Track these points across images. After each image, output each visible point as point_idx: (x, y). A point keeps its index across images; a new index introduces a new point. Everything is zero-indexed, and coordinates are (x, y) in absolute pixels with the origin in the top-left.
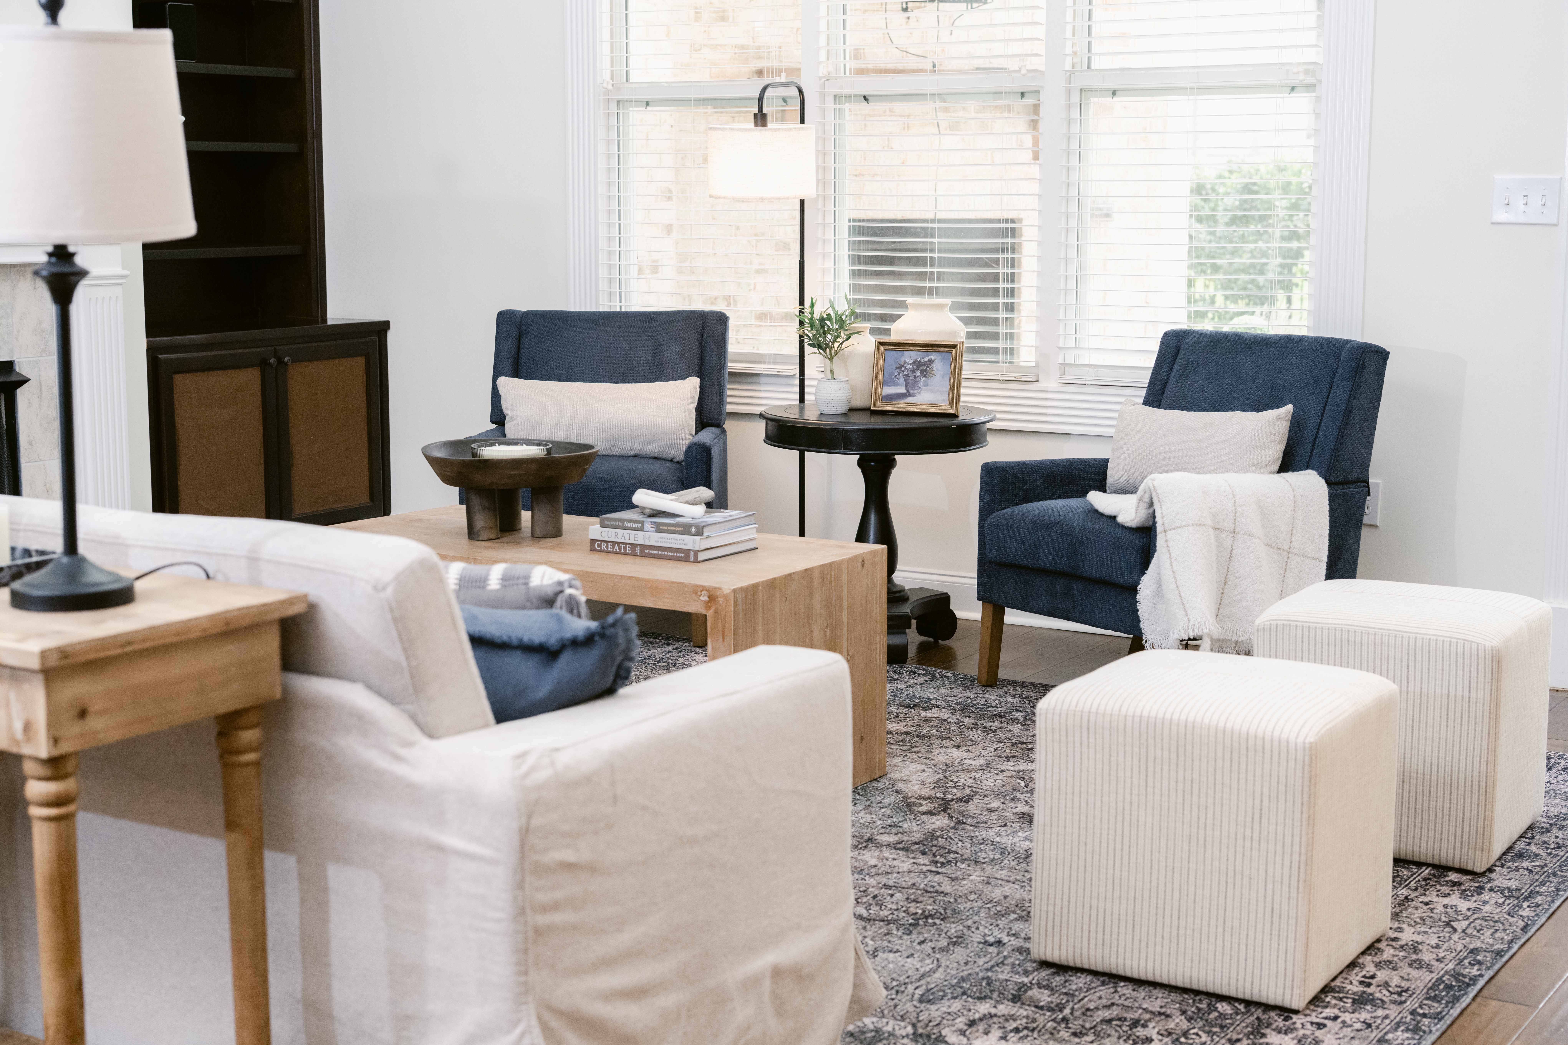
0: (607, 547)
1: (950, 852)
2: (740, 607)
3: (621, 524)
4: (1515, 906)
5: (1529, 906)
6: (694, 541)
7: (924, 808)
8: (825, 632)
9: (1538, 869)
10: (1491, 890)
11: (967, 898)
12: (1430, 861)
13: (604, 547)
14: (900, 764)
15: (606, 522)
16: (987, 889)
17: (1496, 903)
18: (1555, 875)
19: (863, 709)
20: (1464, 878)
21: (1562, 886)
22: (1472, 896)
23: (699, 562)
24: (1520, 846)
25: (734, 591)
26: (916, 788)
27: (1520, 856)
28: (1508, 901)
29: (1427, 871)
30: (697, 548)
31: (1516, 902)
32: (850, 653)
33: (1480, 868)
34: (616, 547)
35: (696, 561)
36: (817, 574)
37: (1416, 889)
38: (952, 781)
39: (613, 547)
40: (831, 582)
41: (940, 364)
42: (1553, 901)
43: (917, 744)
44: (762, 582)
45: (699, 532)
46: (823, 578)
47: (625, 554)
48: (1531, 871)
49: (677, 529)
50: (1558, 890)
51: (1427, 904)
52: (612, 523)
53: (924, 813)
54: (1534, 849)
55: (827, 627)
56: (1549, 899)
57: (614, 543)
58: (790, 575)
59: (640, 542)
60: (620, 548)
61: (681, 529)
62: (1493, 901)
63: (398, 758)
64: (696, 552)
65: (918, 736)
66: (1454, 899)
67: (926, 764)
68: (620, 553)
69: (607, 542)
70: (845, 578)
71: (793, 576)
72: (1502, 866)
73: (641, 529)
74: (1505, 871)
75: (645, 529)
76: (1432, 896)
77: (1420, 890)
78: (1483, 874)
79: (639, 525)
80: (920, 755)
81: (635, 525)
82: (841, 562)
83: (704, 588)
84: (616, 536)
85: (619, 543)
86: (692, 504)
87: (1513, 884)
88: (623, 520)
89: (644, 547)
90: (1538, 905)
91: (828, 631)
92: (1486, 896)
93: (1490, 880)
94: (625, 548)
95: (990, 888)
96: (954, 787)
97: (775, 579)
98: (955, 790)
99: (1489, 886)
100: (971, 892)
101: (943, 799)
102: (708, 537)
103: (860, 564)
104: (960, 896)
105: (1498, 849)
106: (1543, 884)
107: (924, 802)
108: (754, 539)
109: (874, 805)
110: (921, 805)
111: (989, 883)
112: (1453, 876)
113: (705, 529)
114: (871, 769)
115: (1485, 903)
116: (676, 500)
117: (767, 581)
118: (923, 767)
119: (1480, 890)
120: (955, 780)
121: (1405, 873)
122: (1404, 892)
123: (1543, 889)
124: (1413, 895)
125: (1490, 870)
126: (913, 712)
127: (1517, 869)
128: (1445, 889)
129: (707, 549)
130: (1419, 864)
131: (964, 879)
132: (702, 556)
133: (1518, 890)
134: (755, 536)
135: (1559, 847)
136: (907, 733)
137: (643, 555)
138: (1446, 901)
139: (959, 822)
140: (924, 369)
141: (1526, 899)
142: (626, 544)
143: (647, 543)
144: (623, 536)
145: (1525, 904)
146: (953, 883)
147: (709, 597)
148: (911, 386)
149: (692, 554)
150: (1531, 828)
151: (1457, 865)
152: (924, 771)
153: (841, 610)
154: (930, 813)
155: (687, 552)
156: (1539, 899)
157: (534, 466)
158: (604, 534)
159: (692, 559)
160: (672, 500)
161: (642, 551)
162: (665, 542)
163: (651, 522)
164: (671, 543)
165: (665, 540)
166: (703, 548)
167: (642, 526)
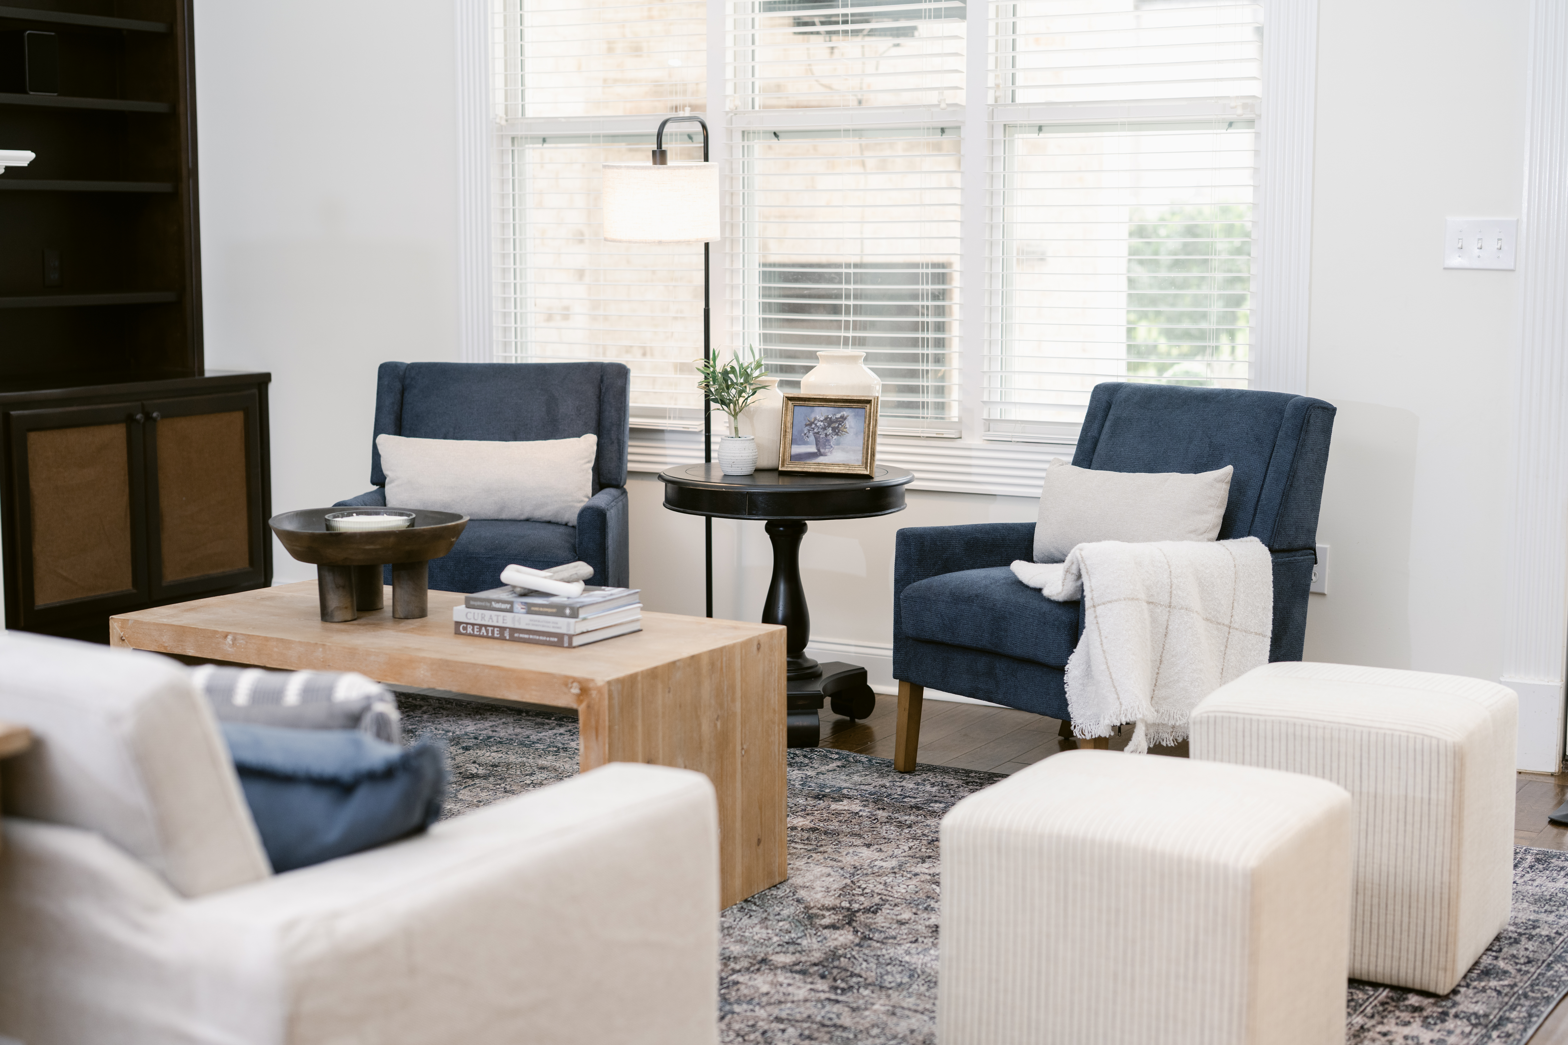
0: (473, 630)
1: (852, 975)
2: (616, 702)
3: (488, 604)
4: (1483, 1036)
5: (1499, 1037)
6: (569, 624)
7: (826, 921)
8: (715, 725)
9: (1507, 990)
10: (1456, 1016)
11: (868, 1033)
12: (1387, 981)
13: (470, 630)
14: (803, 867)
15: (472, 603)
16: (891, 1021)
17: (1463, 1032)
18: (1526, 996)
19: (760, 808)
20: (1426, 1002)
21: (1534, 1011)
22: (1435, 1024)
23: (574, 647)
24: (1487, 961)
25: (609, 683)
26: (819, 896)
27: (1487, 973)
28: (1475, 1031)
29: (1384, 994)
30: (572, 632)
31: (1484, 1031)
32: (745, 747)
33: (1443, 990)
34: (483, 630)
35: (571, 646)
36: (705, 661)
37: (1372, 1017)
38: (859, 887)
39: (480, 631)
40: (722, 669)
41: (852, 421)
42: (1525, 1030)
43: (823, 843)
44: (642, 672)
45: (574, 614)
46: (712, 664)
47: (493, 638)
48: (1499, 993)
49: (549, 610)
50: (1530, 1016)
51: (1385, 1034)
52: (479, 603)
53: (826, 927)
54: (1501, 964)
55: (717, 719)
56: (1521, 1027)
57: (481, 626)
58: (674, 663)
59: (509, 624)
60: (487, 631)
61: (554, 610)
62: (1458, 1031)
63: (138, 927)
64: (571, 637)
65: (826, 833)
66: (1416, 1029)
67: (832, 867)
68: (487, 637)
69: (473, 625)
70: (738, 664)
71: (678, 664)
72: (1468, 986)
73: (511, 611)
74: (1470, 992)
75: (515, 610)
76: (1390, 1025)
77: (1377, 1018)
78: (1446, 997)
79: (508, 606)
80: (826, 855)
81: (504, 606)
82: (733, 646)
83: (575, 680)
84: (483, 618)
85: (486, 626)
86: (568, 582)
87: (1480, 1009)
88: (490, 601)
89: (513, 630)
90: (1508, 1035)
91: (719, 724)
92: (1450, 1024)
93: (1455, 1004)
94: (493, 632)
95: (895, 1019)
96: (862, 895)
97: (656, 668)
98: (862, 899)
99: (1453, 1011)
100: (873, 1026)
101: (848, 909)
102: (584, 619)
103: (755, 647)
104: (861, 1031)
105: (1463, 967)
106: (1513, 1008)
107: (827, 914)
108: (637, 620)
109: (771, 917)
110: (824, 917)
111: (894, 1014)
112: (1414, 1000)
113: (581, 611)
114: (770, 874)
115: (1450, 1032)
116: (551, 578)
117: (647, 670)
118: (829, 870)
119: (1443, 1017)
120: (864, 886)
121: (1360, 995)
122: (1358, 1020)
123: (1514, 1015)
124: (1370, 1023)
125: (1455, 992)
126: (822, 804)
127: (1484, 990)
128: (1405, 1016)
129: (583, 633)
130: (1376, 985)
131: (866, 1009)
132: (576, 641)
133: (1486, 1016)
134: (639, 616)
135: (1529, 961)
136: (814, 830)
137: (513, 640)
138: (1406, 1031)
139: (865, 938)
140: (836, 426)
141: (1495, 1027)
142: (494, 627)
143: (517, 626)
144: (491, 618)
145: (1495, 1034)
146: (854, 1014)
147: (581, 689)
148: (822, 444)
149: (566, 639)
150: (1498, 938)
151: (1417, 986)
152: (829, 875)
153: (733, 700)
154: (833, 927)
155: (560, 636)
156: (1509, 1027)
157: (392, 540)
158: (470, 616)
159: (566, 644)
160: (545, 577)
161: (511, 635)
162: (536, 625)
163: (522, 603)
164: (543, 626)
165: (537, 623)
166: (578, 631)
167: (512, 607)
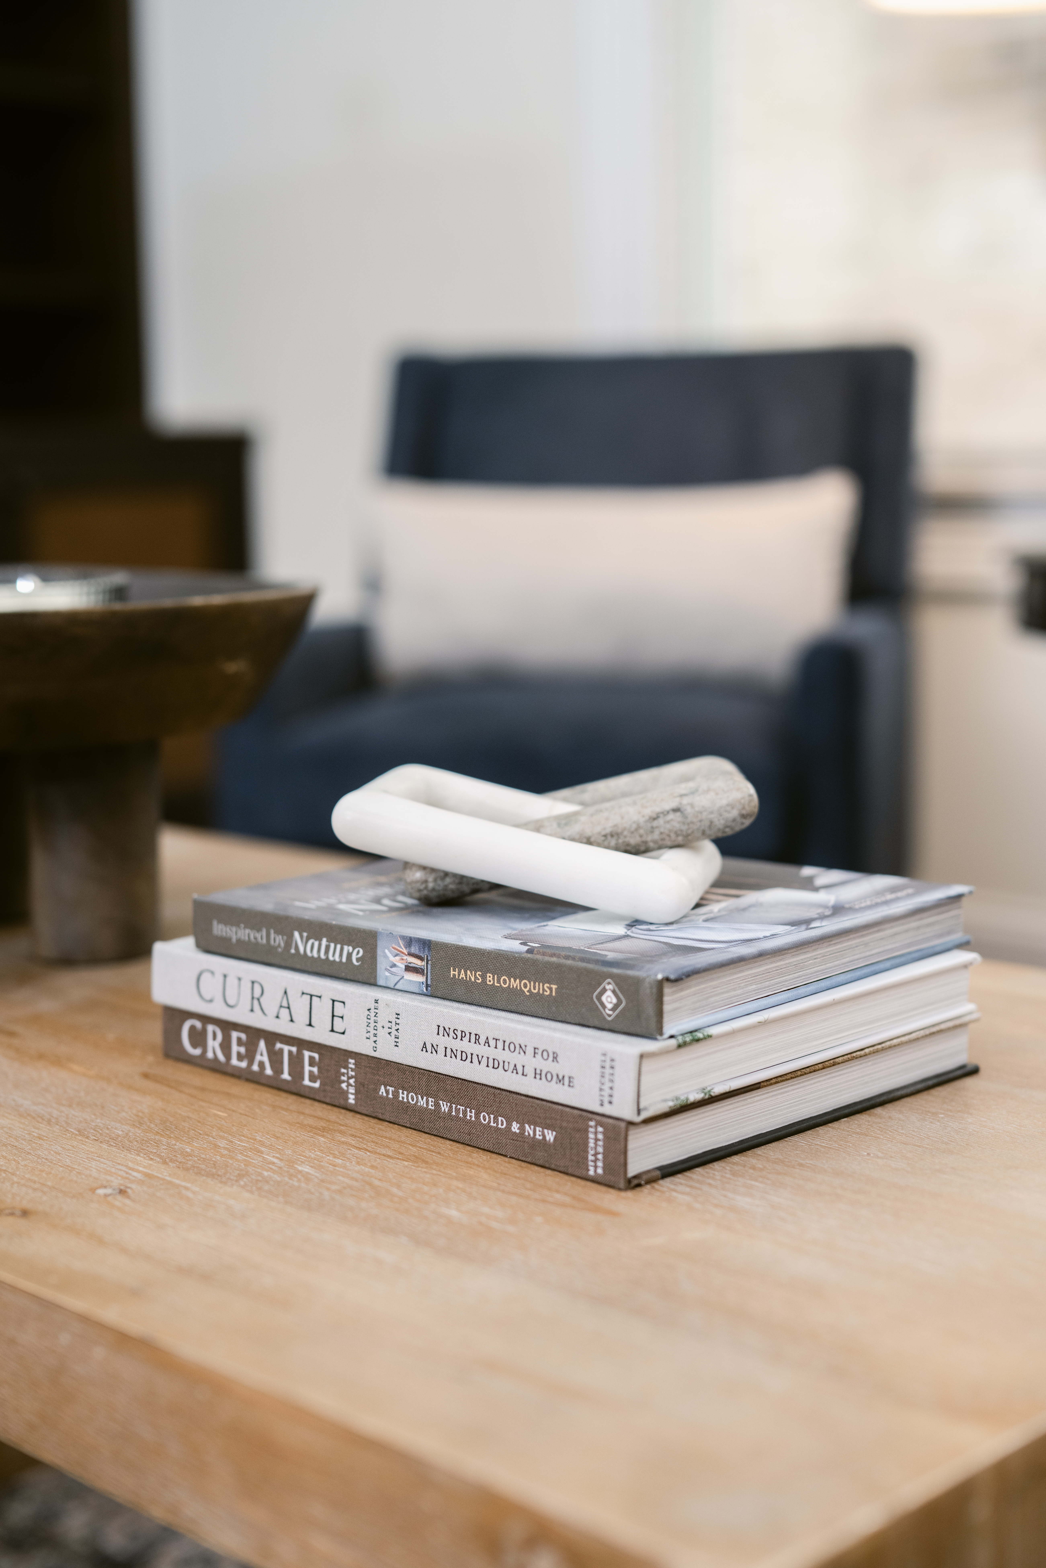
0: (226, 1046)
3: (278, 940)
6: (608, 1065)
13: (213, 1046)
15: (219, 929)
23: (635, 1184)
30: (624, 1109)
34: (262, 1055)
39: (250, 1056)
47: (295, 1090)
49: (528, 987)
52: (243, 934)
57: (254, 1034)
59: (356, 1039)
60: (275, 1057)
61: (549, 989)
64: (618, 1125)
68: (276, 1085)
69: (227, 1026)
73: (369, 974)
75: (383, 975)
79: (357, 953)
81: (337, 953)
84: (257, 1001)
85: (272, 1038)
86: (651, 849)
88: (286, 924)
89: (373, 1067)
94: (296, 1062)
108: (957, 1026)
116: (575, 827)
129: (685, 1103)
132: (640, 1148)
137: (372, 1110)
142: (303, 1044)
143: (386, 1051)
149: (596, 1134)
155: (570, 1120)
158: (212, 986)
159: (595, 1168)
160: (537, 827)
161: (365, 1089)
162: (465, 1057)
163: (409, 941)
164: (495, 1065)
165: (465, 1045)
166: (655, 1104)
167: (370, 958)
